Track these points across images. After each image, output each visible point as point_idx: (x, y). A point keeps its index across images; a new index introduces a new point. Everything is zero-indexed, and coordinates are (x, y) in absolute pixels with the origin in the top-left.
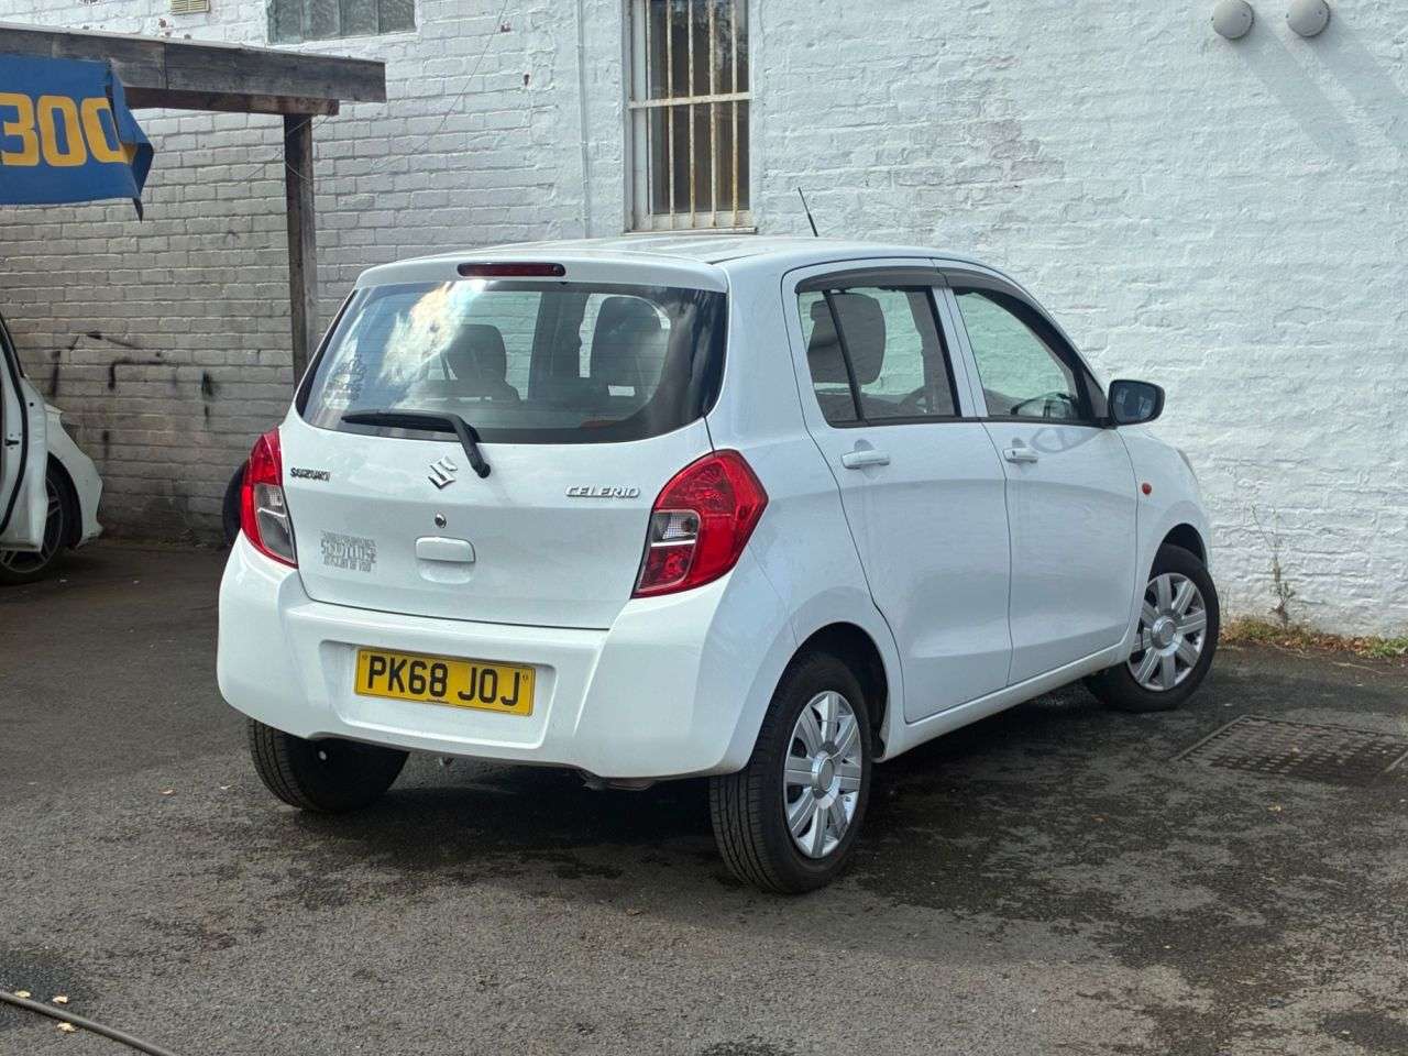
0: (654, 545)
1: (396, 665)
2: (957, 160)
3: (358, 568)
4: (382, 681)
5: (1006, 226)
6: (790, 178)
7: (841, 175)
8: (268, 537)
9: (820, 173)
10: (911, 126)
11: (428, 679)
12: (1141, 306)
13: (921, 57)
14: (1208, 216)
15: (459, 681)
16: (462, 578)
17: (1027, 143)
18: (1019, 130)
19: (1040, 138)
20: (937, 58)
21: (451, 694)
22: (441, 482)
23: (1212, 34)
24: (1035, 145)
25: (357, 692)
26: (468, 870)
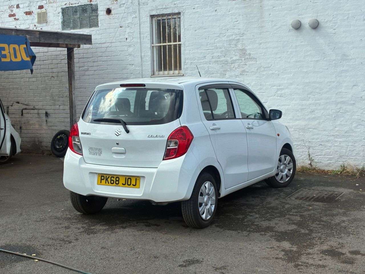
0: (168, 148)
1: (107, 178)
2: (231, 58)
3: (98, 155)
4: (103, 182)
5: (243, 73)
6: (191, 62)
7: (204, 62)
8: (75, 148)
9: (199, 61)
10: (220, 50)
11: (115, 181)
12: (276, 92)
13: (222, 33)
14: (291, 71)
15: (122, 181)
16: (123, 157)
17: (248, 54)
18: (246, 51)
19: (251, 53)
20: (226, 34)
21: (120, 184)
22: (117, 135)
23: (291, 28)
24: (250, 54)
25: (98, 184)
26: (124, 225)
